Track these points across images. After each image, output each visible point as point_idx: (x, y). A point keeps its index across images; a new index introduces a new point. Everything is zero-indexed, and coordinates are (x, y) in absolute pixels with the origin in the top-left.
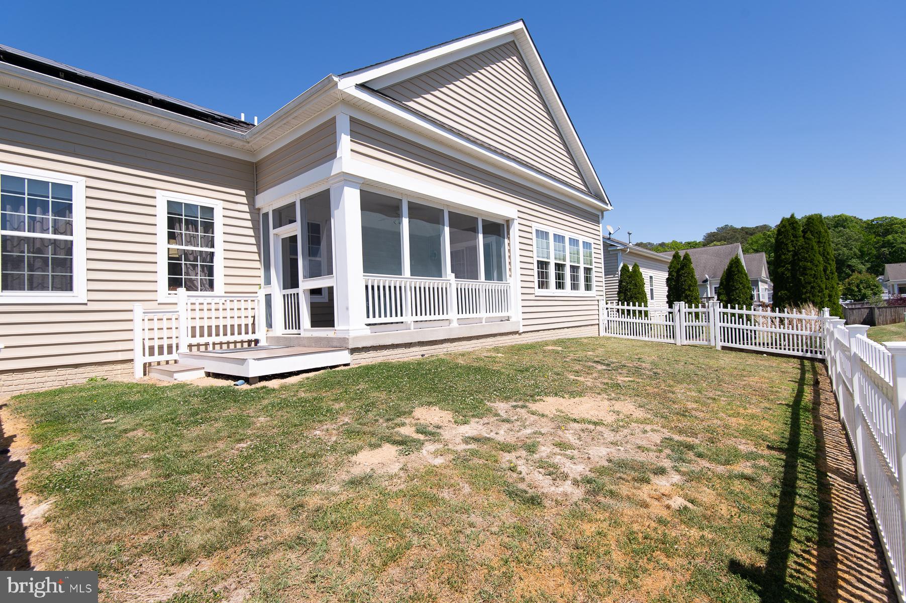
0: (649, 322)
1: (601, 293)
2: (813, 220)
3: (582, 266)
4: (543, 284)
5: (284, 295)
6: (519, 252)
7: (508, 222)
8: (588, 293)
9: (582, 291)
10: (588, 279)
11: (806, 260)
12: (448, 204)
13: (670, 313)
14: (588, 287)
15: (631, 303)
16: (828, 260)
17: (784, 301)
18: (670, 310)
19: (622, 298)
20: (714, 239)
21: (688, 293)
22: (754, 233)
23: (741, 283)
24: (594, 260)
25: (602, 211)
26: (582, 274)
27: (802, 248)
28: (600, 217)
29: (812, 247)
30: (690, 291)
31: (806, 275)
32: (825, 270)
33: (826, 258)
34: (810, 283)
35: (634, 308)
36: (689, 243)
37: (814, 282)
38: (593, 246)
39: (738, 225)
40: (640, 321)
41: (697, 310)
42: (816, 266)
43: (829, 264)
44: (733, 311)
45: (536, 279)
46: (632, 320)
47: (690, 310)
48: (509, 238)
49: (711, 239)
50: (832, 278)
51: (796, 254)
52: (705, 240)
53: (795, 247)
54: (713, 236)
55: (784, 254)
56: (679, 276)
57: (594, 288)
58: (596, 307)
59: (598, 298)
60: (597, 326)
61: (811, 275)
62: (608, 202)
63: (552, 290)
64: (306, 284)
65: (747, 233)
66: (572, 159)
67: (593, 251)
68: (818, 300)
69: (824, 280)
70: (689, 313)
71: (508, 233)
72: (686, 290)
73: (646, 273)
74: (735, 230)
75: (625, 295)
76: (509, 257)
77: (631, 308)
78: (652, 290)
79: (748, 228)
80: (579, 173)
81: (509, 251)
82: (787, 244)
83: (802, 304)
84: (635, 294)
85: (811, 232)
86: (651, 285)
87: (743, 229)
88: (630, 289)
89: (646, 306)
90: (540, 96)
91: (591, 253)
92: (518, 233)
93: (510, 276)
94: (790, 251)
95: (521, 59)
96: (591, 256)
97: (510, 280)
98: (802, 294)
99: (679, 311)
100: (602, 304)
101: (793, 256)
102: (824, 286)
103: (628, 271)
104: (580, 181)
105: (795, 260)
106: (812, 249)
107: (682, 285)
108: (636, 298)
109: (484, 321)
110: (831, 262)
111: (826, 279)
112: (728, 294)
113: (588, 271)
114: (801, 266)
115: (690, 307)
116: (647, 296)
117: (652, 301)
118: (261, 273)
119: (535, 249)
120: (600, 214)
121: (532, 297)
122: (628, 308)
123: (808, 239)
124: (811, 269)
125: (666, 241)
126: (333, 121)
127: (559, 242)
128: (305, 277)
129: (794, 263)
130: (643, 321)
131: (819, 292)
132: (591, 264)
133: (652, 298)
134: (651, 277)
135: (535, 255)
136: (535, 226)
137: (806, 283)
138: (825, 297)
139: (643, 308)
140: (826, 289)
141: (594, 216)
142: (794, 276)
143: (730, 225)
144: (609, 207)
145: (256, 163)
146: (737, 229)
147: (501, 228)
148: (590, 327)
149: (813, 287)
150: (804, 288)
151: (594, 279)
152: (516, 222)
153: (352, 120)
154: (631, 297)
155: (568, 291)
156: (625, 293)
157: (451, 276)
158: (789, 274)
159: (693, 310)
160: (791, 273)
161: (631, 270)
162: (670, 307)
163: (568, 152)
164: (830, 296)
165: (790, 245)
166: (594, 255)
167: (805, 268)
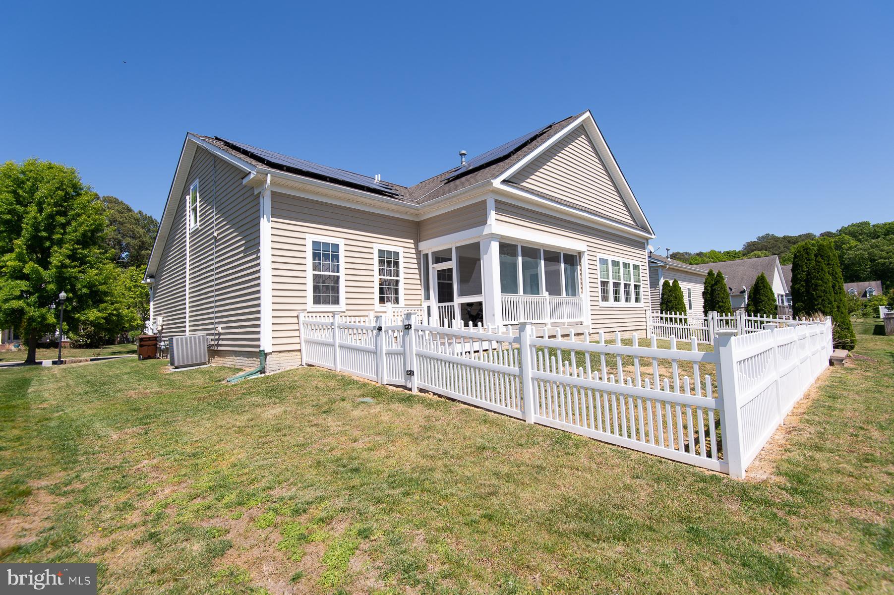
0: (688, 327)
1: (647, 304)
2: (823, 246)
3: (633, 283)
4: (605, 298)
5: (439, 307)
6: (588, 275)
7: (580, 254)
8: (638, 305)
9: (633, 303)
10: (637, 294)
11: (817, 278)
12: (543, 245)
13: (705, 320)
14: (637, 300)
15: (673, 312)
16: (836, 278)
17: (800, 311)
18: (705, 318)
19: (664, 308)
20: (754, 248)
21: (721, 304)
22: (798, 242)
23: (766, 297)
24: (642, 278)
25: (647, 239)
26: (632, 290)
27: (814, 269)
28: (646, 244)
29: (822, 268)
30: (723, 302)
31: (818, 290)
32: (833, 287)
33: (835, 276)
34: (821, 297)
35: (676, 316)
36: (728, 253)
37: (824, 296)
38: (641, 267)
39: (780, 234)
40: (681, 326)
41: (727, 318)
42: (826, 283)
43: (837, 281)
44: (756, 319)
45: (600, 294)
46: (674, 326)
47: (721, 318)
48: (580, 265)
49: (751, 249)
50: (840, 293)
51: (809, 273)
52: (745, 249)
53: (808, 268)
54: (754, 245)
55: (800, 274)
56: (713, 291)
57: (642, 301)
58: (644, 316)
59: (645, 308)
60: (645, 331)
61: (821, 291)
62: (652, 232)
63: (611, 302)
64: (459, 300)
65: (789, 242)
66: (624, 202)
67: (641, 271)
68: (828, 310)
69: (833, 294)
70: (721, 320)
71: (580, 262)
72: (720, 302)
73: (684, 286)
74: (776, 239)
75: (667, 306)
76: (581, 279)
77: (673, 316)
78: (690, 301)
79: (790, 237)
80: (629, 211)
81: (581, 274)
82: (802, 266)
83: (813, 313)
84: (676, 305)
85: (821, 256)
86: (690, 297)
87: (785, 238)
88: (671, 301)
89: (685, 315)
90: (600, 159)
91: (639, 273)
92: (587, 262)
93: (582, 292)
94: (804, 272)
95: (587, 136)
96: (639, 275)
97: (582, 295)
98: (815, 305)
99: (713, 318)
100: (649, 313)
101: (807, 275)
102: (833, 299)
103: (669, 286)
104: (630, 218)
105: (808, 279)
106: (822, 270)
107: (716, 297)
108: (676, 308)
109: (566, 324)
110: (839, 280)
111: (835, 293)
112: (755, 305)
113: (637, 287)
114: (813, 284)
115: (721, 316)
116: (686, 306)
117: (691, 311)
118: (422, 292)
119: (599, 273)
120: (645, 241)
121: (597, 308)
122: (671, 316)
123: (818, 262)
124: (822, 286)
125: (704, 251)
126: (484, 202)
127: (616, 266)
128: (459, 295)
129: (807, 281)
130: (683, 327)
131: (829, 304)
132: (639, 282)
133: (690, 308)
134: (689, 289)
135: (599, 276)
136: (599, 256)
137: (818, 297)
138: (834, 308)
139: (683, 317)
140: (835, 301)
141: (640, 244)
142: (808, 291)
143: (771, 234)
144: (653, 236)
145: (419, 222)
146: (779, 238)
147: (575, 258)
148: (640, 331)
149: (823, 300)
150: (816, 300)
151: (642, 293)
152: (586, 254)
153: (496, 201)
154: (672, 308)
155: (622, 303)
156: (666, 304)
157: (546, 294)
158: (804, 290)
159: (724, 318)
160: (806, 289)
161: (671, 284)
162: (706, 315)
163: (621, 197)
164: (838, 307)
165: (804, 266)
166: (641, 275)
167: (816, 285)
